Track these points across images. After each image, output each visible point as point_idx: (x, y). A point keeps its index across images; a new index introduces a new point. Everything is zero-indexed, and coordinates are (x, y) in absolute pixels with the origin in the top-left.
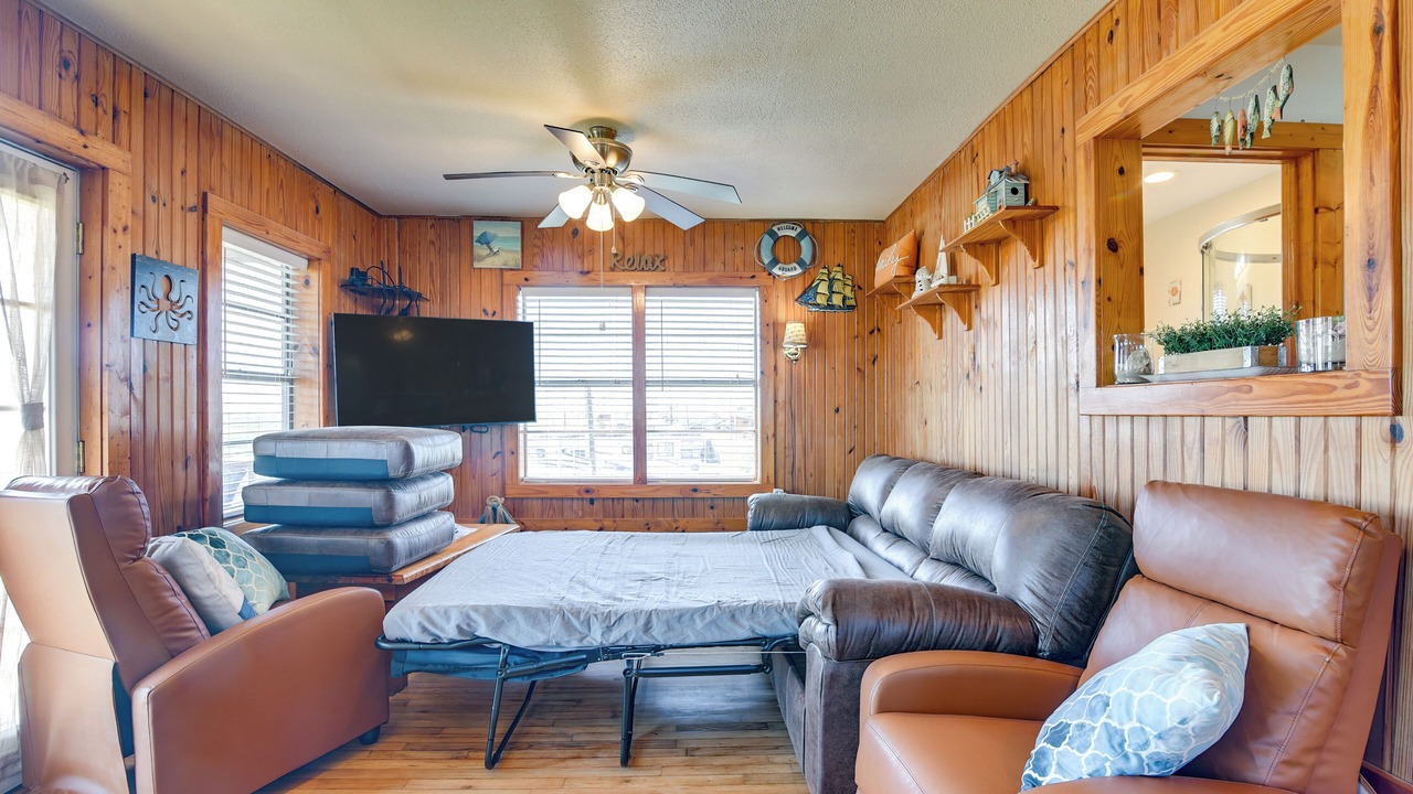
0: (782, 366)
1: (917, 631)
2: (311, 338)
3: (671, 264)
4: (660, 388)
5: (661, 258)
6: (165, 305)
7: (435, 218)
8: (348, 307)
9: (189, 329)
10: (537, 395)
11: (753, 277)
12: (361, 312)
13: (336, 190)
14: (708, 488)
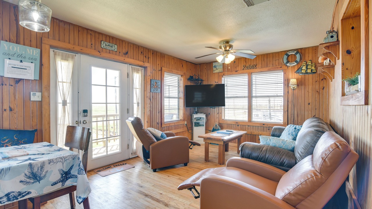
0: (290, 91)
1: (261, 156)
2: (182, 90)
3: (258, 66)
4: (255, 98)
5: (255, 65)
6: (156, 87)
7: (206, 63)
8: (189, 84)
9: (159, 90)
10: (225, 100)
11: (281, 67)
12: (192, 84)
13: (186, 61)
14: (267, 125)
